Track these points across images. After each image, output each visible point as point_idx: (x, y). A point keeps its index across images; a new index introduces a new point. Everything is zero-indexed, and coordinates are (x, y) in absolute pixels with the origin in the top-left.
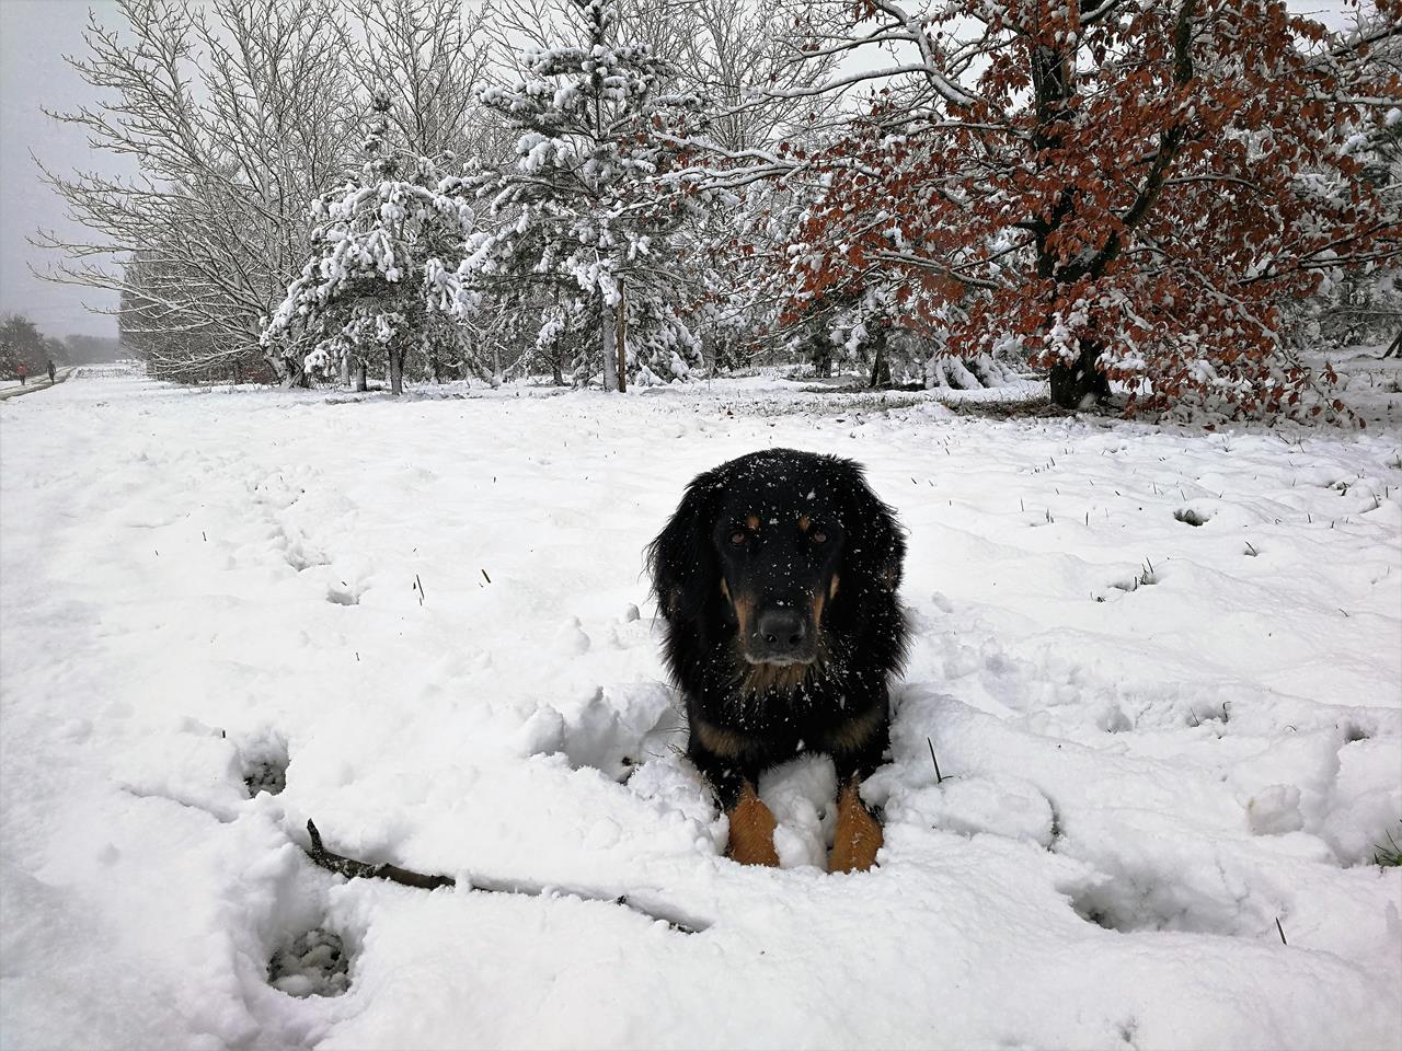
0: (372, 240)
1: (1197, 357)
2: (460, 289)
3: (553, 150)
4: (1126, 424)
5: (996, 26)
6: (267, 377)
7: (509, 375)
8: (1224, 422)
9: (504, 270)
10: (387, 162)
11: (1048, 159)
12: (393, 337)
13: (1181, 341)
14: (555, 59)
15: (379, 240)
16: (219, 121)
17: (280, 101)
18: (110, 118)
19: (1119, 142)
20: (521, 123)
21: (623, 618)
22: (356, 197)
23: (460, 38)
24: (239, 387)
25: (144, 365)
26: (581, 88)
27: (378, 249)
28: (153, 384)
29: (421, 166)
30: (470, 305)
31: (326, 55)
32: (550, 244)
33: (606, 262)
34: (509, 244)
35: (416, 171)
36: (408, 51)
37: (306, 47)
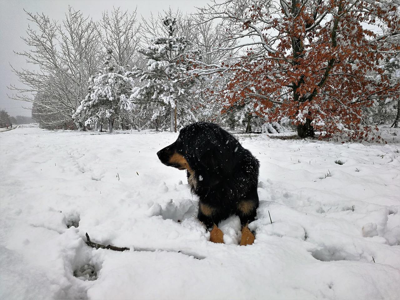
0: (106, 89)
1: (339, 123)
2: (130, 103)
3: (157, 65)
4: (319, 141)
5: (282, 31)
6: (74, 128)
7: (143, 128)
8: (347, 141)
9: (143, 97)
10: (110, 67)
11: (296, 68)
12: (110, 116)
13: (335, 118)
14: (159, 40)
15: (108, 89)
16: (63, 56)
17: (81, 51)
18: (33, 55)
19: (317, 63)
20: (149, 57)
21: (178, 184)
22: (101, 77)
23: (132, 35)
24: (65, 131)
25: (38, 124)
26: (166, 48)
27: (107, 92)
28: (41, 130)
29: (120, 69)
30: (133, 108)
31: (95, 38)
32: (156, 90)
33: (172, 96)
34: (145, 90)
35: (119, 70)
36: (118, 38)
37: (89, 37)
